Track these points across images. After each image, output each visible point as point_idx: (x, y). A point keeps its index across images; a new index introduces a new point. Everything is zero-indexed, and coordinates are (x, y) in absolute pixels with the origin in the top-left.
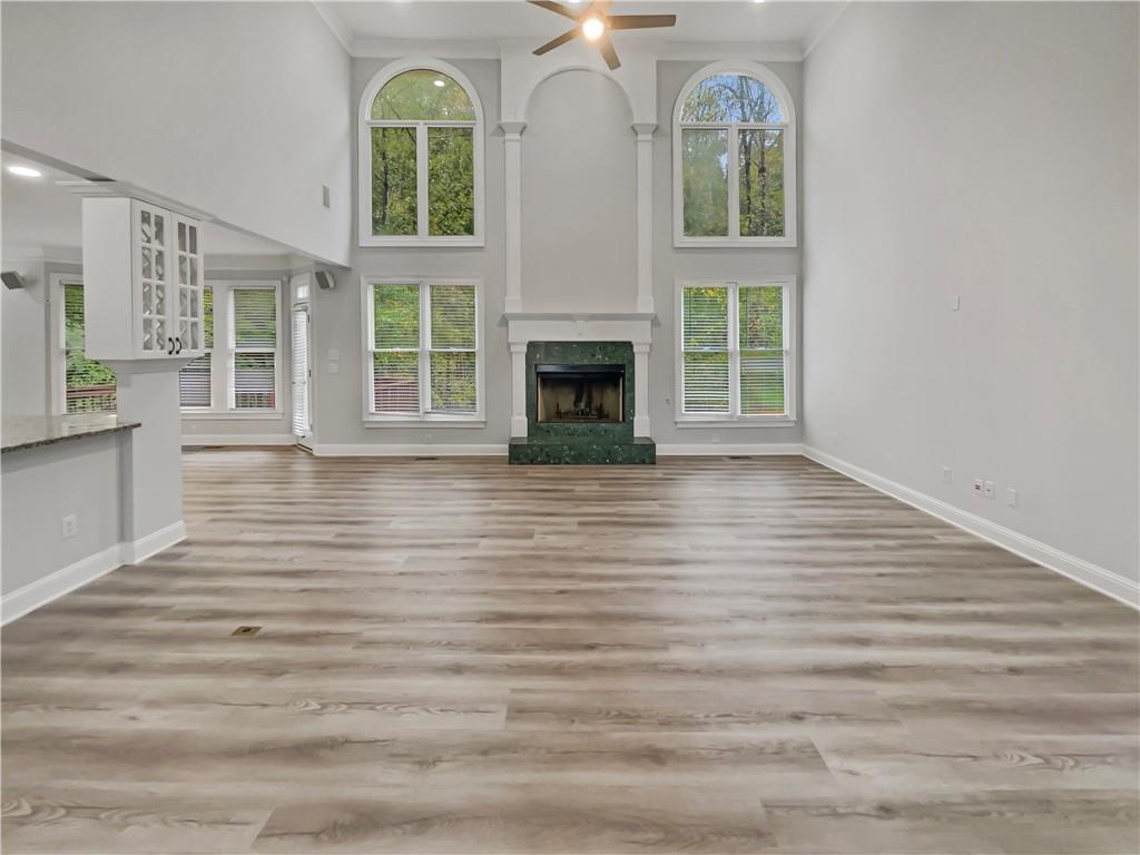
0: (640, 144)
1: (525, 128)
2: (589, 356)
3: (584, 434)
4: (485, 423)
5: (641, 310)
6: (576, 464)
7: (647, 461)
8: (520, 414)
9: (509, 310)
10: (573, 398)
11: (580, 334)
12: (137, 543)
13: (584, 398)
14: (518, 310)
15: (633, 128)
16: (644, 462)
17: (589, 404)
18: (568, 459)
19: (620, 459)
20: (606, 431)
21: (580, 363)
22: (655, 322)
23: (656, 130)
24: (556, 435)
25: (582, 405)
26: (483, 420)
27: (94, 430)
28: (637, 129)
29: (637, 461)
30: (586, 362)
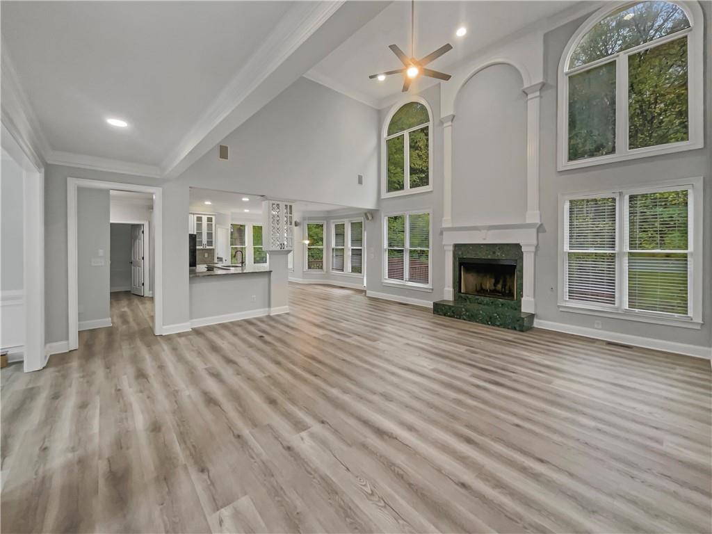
0: (529, 102)
1: (454, 116)
2: (491, 253)
3: (487, 304)
4: (432, 289)
5: (528, 221)
6: (469, 321)
7: (517, 329)
8: (449, 287)
9: (444, 225)
10: (493, 281)
11: (484, 239)
12: (272, 309)
13: (501, 282)
14: (449, 225)
15: (524, 92)
16: (515, 329)
17: (504, 286)
18: (465, 317)
19: (498, 324)
20: (502, 305)
21: (486, 258)
22: (540, 229)
23: (543, 86)
24: (470, 302)
25: (499, 287)
26: (431, 288)
27: (257, 271)
28: (526, 91)
29: (510, 327)
30: (489, 257)
